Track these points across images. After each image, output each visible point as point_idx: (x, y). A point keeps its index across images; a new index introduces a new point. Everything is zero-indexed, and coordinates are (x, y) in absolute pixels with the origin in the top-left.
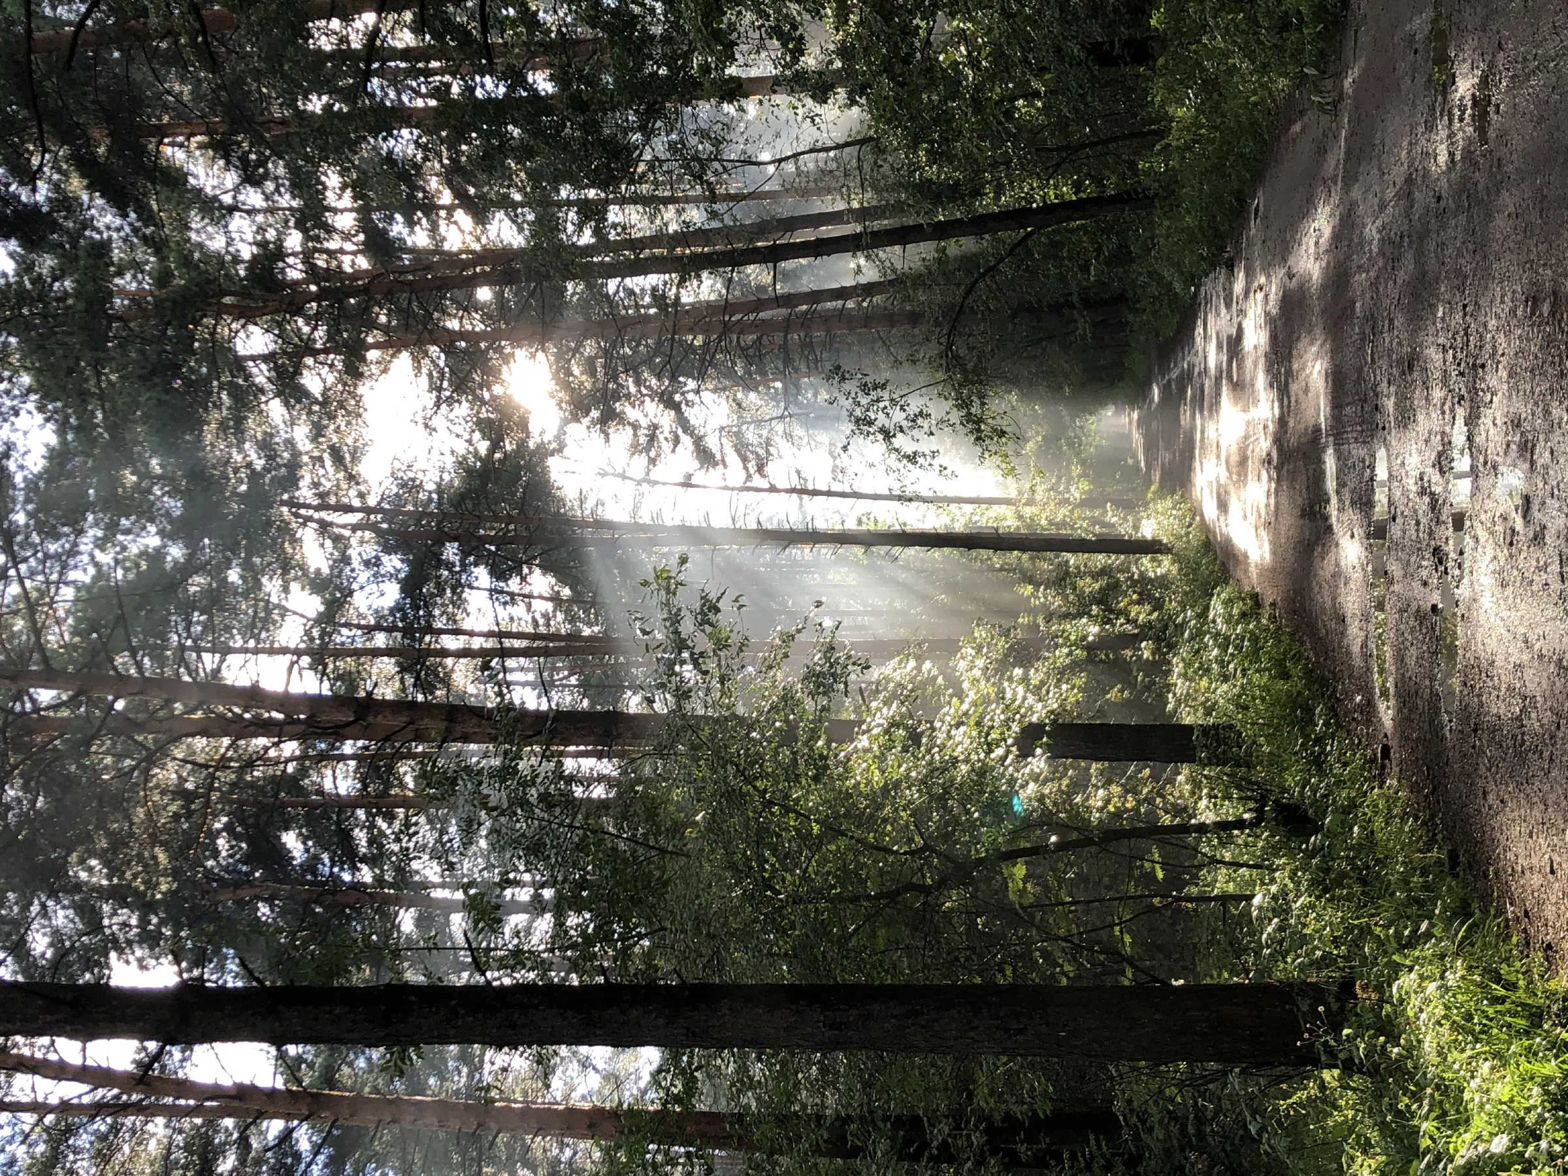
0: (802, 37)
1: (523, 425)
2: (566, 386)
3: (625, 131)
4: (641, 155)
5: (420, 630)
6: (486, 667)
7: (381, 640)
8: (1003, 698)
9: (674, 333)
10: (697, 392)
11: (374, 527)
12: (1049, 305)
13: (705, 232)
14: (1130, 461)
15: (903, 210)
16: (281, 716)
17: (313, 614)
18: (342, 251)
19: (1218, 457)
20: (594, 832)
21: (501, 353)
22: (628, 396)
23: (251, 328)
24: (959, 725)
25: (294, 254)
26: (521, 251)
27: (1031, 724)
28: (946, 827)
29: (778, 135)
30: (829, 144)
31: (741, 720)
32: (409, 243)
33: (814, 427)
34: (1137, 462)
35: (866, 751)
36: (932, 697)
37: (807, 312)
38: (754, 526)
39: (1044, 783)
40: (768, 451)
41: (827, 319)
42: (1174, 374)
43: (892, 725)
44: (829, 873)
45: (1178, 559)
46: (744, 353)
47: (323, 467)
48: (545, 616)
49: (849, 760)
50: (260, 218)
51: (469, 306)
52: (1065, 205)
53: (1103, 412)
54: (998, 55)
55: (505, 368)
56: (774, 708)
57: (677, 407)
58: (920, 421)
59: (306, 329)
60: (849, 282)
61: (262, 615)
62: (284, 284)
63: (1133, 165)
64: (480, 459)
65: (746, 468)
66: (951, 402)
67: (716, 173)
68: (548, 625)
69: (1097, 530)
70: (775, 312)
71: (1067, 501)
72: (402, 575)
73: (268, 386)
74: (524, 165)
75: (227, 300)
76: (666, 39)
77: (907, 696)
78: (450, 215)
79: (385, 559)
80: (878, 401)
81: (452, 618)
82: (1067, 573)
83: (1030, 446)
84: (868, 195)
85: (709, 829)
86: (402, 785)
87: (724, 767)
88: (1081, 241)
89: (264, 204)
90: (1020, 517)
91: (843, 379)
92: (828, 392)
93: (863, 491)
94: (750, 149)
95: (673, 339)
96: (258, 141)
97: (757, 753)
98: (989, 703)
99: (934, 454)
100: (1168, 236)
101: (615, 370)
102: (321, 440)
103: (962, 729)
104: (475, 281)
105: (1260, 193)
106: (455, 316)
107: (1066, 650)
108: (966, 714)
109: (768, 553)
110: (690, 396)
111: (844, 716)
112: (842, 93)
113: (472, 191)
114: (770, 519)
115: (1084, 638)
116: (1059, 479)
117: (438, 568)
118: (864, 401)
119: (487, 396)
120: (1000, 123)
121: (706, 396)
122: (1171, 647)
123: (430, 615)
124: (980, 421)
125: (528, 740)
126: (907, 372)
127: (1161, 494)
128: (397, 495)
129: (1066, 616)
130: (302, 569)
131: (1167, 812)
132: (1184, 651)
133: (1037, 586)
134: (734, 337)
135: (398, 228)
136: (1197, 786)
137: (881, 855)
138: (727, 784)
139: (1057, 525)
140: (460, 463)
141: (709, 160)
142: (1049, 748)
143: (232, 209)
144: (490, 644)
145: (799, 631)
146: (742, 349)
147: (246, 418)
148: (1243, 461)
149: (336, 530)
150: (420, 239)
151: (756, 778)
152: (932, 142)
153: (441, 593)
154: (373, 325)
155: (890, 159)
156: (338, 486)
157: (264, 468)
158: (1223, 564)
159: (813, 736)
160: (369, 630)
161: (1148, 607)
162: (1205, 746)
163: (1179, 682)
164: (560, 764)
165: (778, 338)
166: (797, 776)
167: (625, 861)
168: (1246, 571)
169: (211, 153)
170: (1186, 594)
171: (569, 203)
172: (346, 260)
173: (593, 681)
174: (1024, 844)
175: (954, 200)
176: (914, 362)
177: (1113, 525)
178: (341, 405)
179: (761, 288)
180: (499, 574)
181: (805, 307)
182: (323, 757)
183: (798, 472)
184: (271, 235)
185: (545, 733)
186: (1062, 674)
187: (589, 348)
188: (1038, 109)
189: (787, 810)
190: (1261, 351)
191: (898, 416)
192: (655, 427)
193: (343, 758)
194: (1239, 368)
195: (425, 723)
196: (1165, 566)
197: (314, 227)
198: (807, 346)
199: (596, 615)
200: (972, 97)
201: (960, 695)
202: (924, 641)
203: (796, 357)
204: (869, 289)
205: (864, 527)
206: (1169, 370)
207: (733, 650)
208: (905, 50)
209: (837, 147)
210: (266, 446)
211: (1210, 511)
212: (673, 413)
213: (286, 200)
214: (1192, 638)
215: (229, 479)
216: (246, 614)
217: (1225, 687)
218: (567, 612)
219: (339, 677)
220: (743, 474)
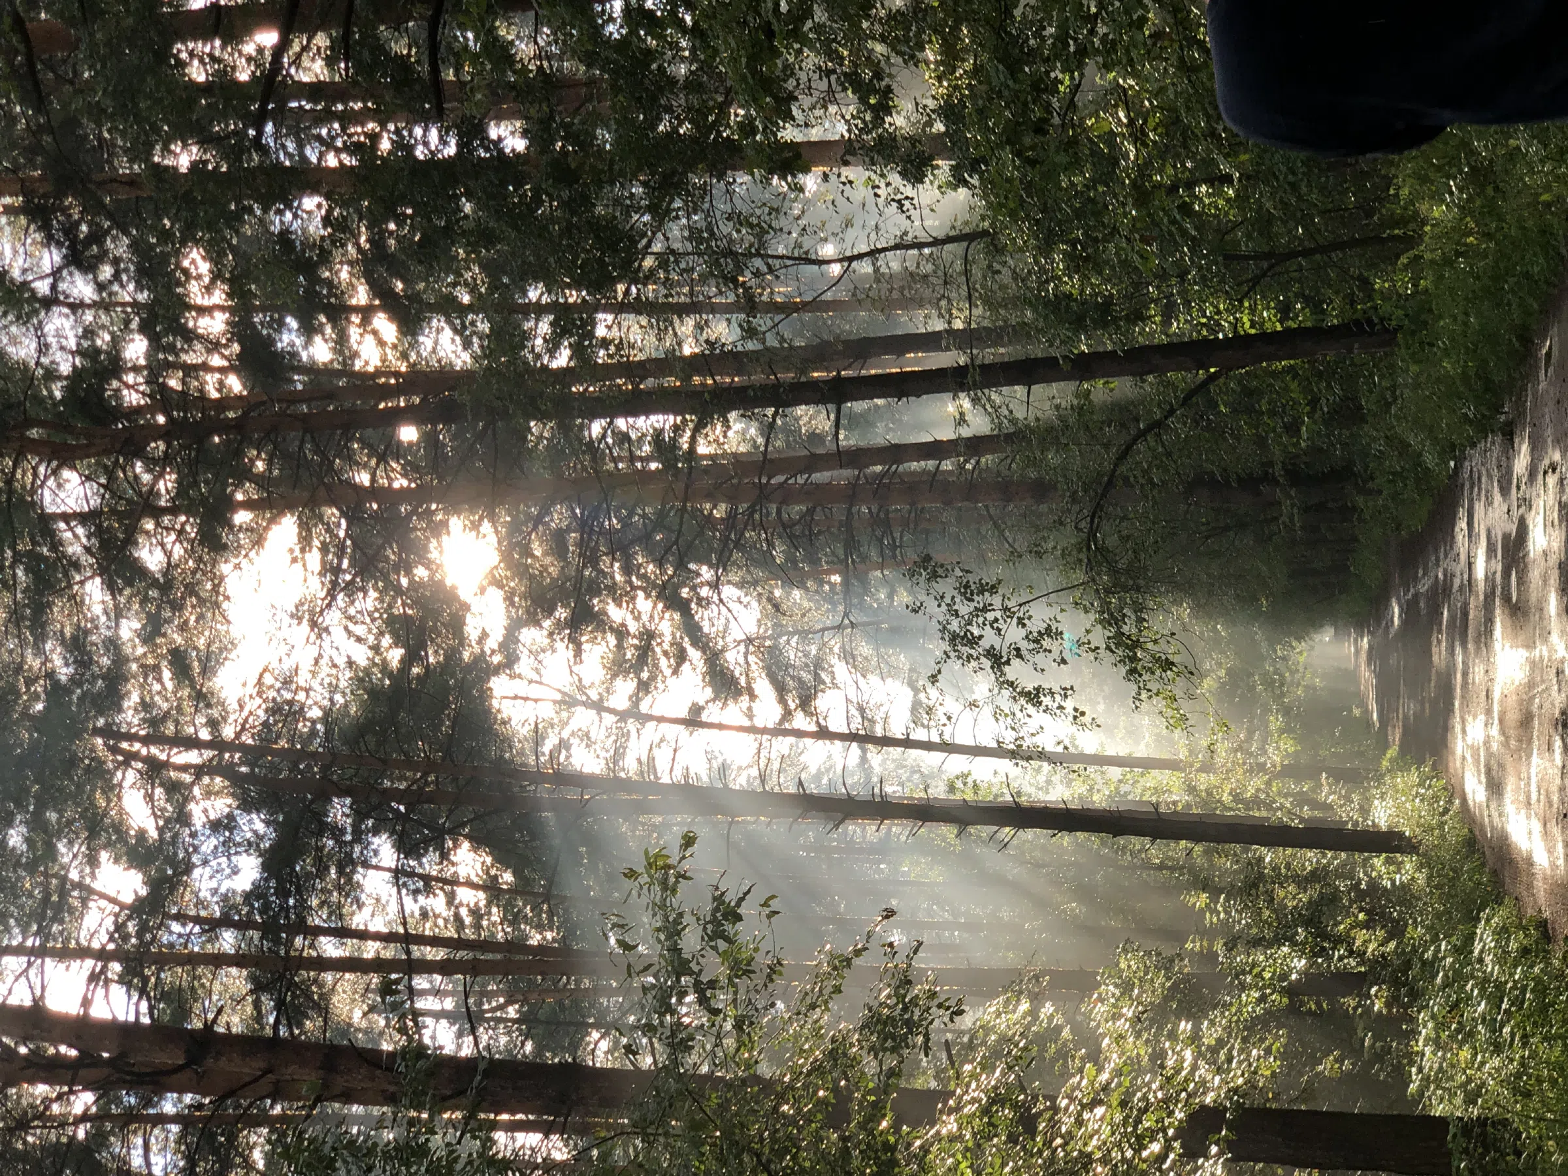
0: (889, 89)
1: (456, 626)
2: (521, 571)
3: (627, 211)
4: (648, 245)
5: (287, 928)
6: (386, 989)
7: (228, 940)
8: (1162, 1067)
9: (685, 500)
10: (715, 585)
11: (227, 772)
12: (1240, 480)
13: (735, 356)
14: (1357, 712)
15: (1028, 335)
16: (73, 1053)
17: (128, 898)
18: (205, 367)
19: (1489, 712)
21: (430, 521)
22: (612, 589)
23: (67, 474)
24: (1095, 1103)
25: (136, 369)
26: (466, 376)
27: (1203, 1107)
29: (849, 224)
30: (923, 237)
31: (768, 1086)
32: (304, 356)
33: (888, 644)
34: (1367, 712)
35: (952, 1139)
36: (1054, 1060)
37: (883, 475)
38: (792, 790)
40: (817, 677)
41: (914, 487)
42: (1424, 586)
43: (993, 1102)
45: (1426, 862)
46: (787, 529)
47: (160, 680)
48: (475, 913)
49: (927, 1152)
50: (89, 317)
51: (388, 451)
52: (1266, 337)
53: (1317, 637)
54: (1172, 124)
55: (433, 544)
56: (817, 1069)
57: (683, 607)
58: (1046, 642)
59: (146, 478)
60: (946, 434)
61: (55, 898)
62: (119, 412)
63: (1366, 284)
64: (391, 675)
65: (782, 700)
66: (1093, 616)
67: (757, 274)
68: (477, 926)
69: (1307, 812)
70: (836, 473)
71: (1261, 767)
72: (266, 844)
73: (87, 560)
74: (478, 253)
75: (34, 433)
76: (692, 85)
77: (1017, 1058)
78: (366, 322)
79: (242, 820)
80: (985, 609)
81: (336, 911)
82: (1261, 876)
83: (1208, 683)
84: (978, 312)
86: (247, 1164)
87: (738, 1156)
88: (1286, 389)
89: (96, 297)
90: (1192, 790)
91: (934, 576)
92: (910, 593)
93: (959, 740)
94: (807, 243)
95: (684, 509)
96: (93, 207)
97: (789, 1137)
98: (1140, 1072)
99: (1066, 692)
100: (1416, 387)
101: (596, 550)
102: (158, 640)
103: (1100, 1111)
104: (397, 416)
105: (1554, 331)
106: (365, 466)
107: (1256, 995)
108: (1105, 1088)
109: (812, 830)
110: (704, 592)
111: (919, 1083)
112: (944, 165)
113: (399, 286)
114: (818, 777)
115: (1284, 976)
116: (1250, 733)
117: (319, 834)
118: (964, 609)
119: (404, 582)
120: (1173, 222)
121: (728, 591)
122: (1416, 995)
123: (303, 906)
124: (1137, 644)
125: (441, 1103)
126: (1031, 571)
127: (1403, 763)
128: (265, 724)
129: (1257, 942)
130: (118, 831)
132: (1436, 1004)
133: (1215, 892)
134: (773, 508)
135: (289, 337)
139: (1242, 801)
140: (361, 680)
141: (749, 255)
142: (1229, 1145)
143: (49, 303)
144: (391, 951)
145: (858, 953)
146: (784, 526)
147: (50, 605)
148: (1526, 721)
149: (173, 774)
150: (321, 351)
152: (1073, 243)
153: (322, 872)
154: (244, 474)
155: (1011, 262)
156: (179, 709)
157: (72, 679)
158: (1495, 873)
159: (875, 1112)
160: (212, 926)
161: (1381, 933)
162: (1466, 1151)
163: (1428, 1050)
164: (489, 1142)
165: (838, 511)
168: (1530, 886)
169: (23, 220)
170: (1438, 915)
171: (539, 310)
172: (211, 380)
173: (542, 1015)
175: (1105, 325)
176: (1039, 555)
177: (1330, 807)
178: (191, 589)
179: (815, 437)
180: (407, 846)
181: (879, 468)
182: (130, 1119)
183: (862, 710)
184: (103, 340)
185: (471, 1094)
186: (1253, 1029)
187: (559, 517)
188: (1228, 200)
190: (1554, 560)
191: (1014, 634)
192: (648, 636)
193: (160, 1120)
194: (1521, 581)
195: (291, 1071)
196: (1409, 871)
197: (167, 332)
198: (882, 523)
199: (551, 914)
200: (1134, 183)
201: (1096, 1057)
202: (1043, 973)
203: (864, 539)
204: (975, 445)
205: (958, 796)
206: (1416, 579)
207: (759, 979)
208: (1037, 113)
209: (936, 242)
210: (77, 646)
211: (1475, 790)
212: (677, 616)
213: (127, 292)
214: (1446, 984)
215: (18, 695)
216: (30, 895)
217: (1496, 1062)
218: (507, 908)
219: (164, 996)
220: (778, 711)
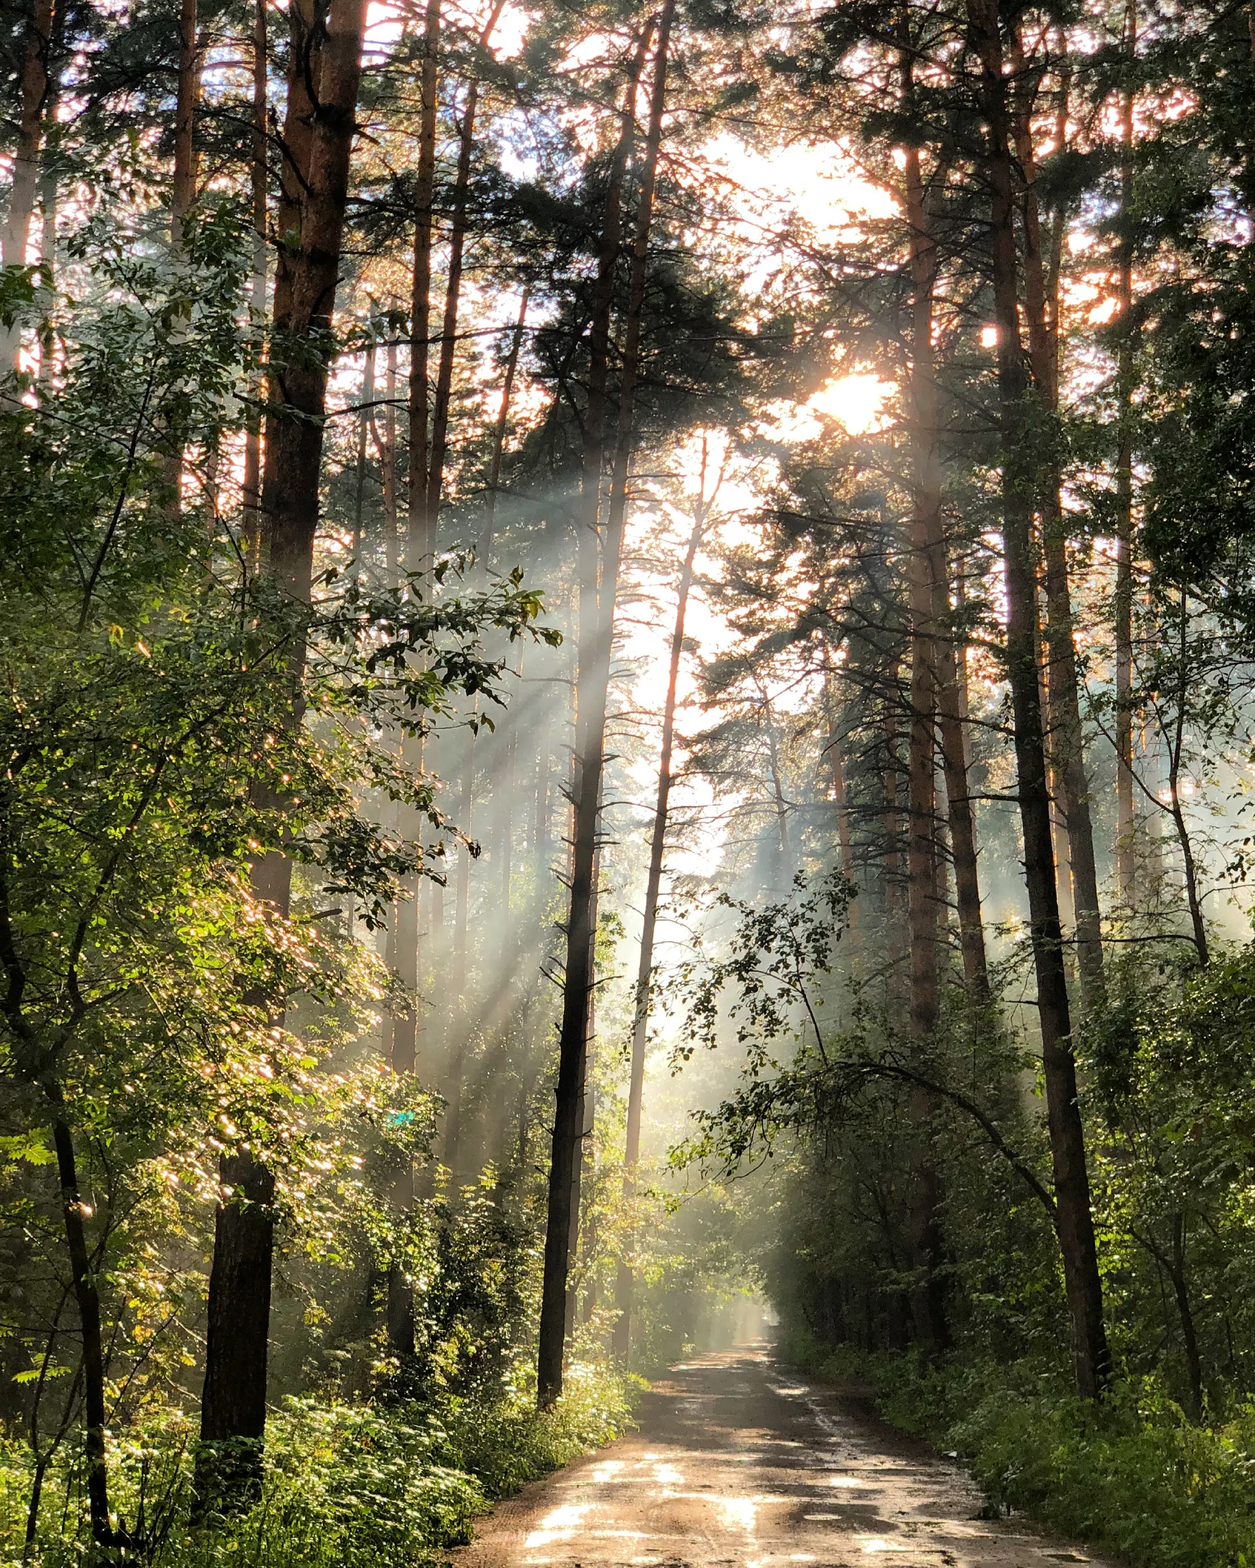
1: (782, 390)
2: (840, 459)
3: (1231, 572)
4: (1193, 595)
5: (461, 212)
6: (396, 318)
7: (448, 149)
8: (314, 1138)
9: (915, 634)
10: (825, 666)
11: (625, 147)
12: (936, 1227)
13: (1072, 688)
14: (687, 1348)
15: (1093, 1003)
17: (493, 41)
18: (1063, 117)
19: (688, 1488)
20: (124, 481)
21: (895, 360)
22: (821, 556)
24: (277, 1068)
25: (1062, 41)
26: (1051, 399)
27: (272, 1180)
28: (112, 1039)
29: (1215, 810)
30: (1200, 891)
31: (294, 719)
32: (1074, 223)
33: (761, 850)
34: (688, 1358)
35: (239, 916)
36: (320, 1024)
37: (942, 846)
38: (607, 748)
39: (178, 1196)
40: (726, 775)
41: (930, 877)
42: (823, 1422)
43: (277, 959)
44: (45, 852)
45: (529, 1418)
46: (882, 743)
47: (725, 72)
48: (477, 411)
49: (224, 889)
51: (971, 315)
52: (1091, 1256)
53: (767, 1307)
55: (870, 365)
56: (311, 774)
57: (801, 632)
58: (762, 1019)
59: (943, 54)
60: (987, 914)
62: (1013, 24)
63: (1148, 1366)
64: (728, 320)
65: (701, 737)
66: (790, 1069)
67: (1161, 712)
68: (462, 414)
69: (582, 1293)
70: (945, 796)
71: (629, 1247)
72: (549, 189)
74: (1185, 411)
77: (322, 985)
78: (1112, 289)
79: (575, 162)
80: (798, 954)
81: (478, 264)
82: (514, 1245)
83: (719, 1192)
84: (1119, 949)
85: (121, 663)
86: (214, 172)
87: (220, 690)
88: (1034, 1279)
90: (606, 1173)
91: (834, 900)
92: (818, 875)
93: (657, 926)
94: (1195, 766)
95: (906, 633)
97: (240, 744)
98: (309, 1115)
99: (710, 1040)
100: (1037, 1418)
101: (863, 538)
102: (767, 70)
103: (268, 1071)
104: (1008, 321)
106: (955, 291)
107: (390, 1238)
108: (292, 1077)
109: (563, 769)
110: (818, 655)
111: (296, 881)
113: (1151, 325)
114: (620, 775)
115: (408, 1266)
116: (666, 1235)
117: (560, 245)
118: (799, 932)
119: (829, 334)
120: (1217, 1161)
121: (818, 681)
122: (390, 1404)
123: (485, 227)
124: (760, 1115)
125: (277, 376)
126: (839, 1004)
127: (633, 1395)
128: (677, 185)
129: (444, 1238)
130: (564, 29)
131: (123, 1391)
132: (380, 1426)
133: (494, 1195)
134: (908, 729)
135: (1096, 207)
136: (167, 1439)
137: (71, 934)
138: (193, 694)
139: (593, 1228)
140: (723, 288)
141: (1182, 703)
142: (234, 1208)
144: (435, 322)
145: (433, 817)
146: (888, 741)
148: (678, 1527)
149: (624, 87)
150: (1078, 241)
151: (199, 741)
152: (1194, 1052)
153: (520, 248)
154: (946, 159)
155: (1173, 985)
156: (694, 93)
158: (518, 1491)
159: (268, 836)
160: (464, 132)
161: (454, 1370)
162: (228, 1455)
163: (332, 1417)
164: (236, 426)
165: (903, 799)
166: (202, 807)
167: (75, 527)
168: (504, 1527)
170: (472, 1430)
171: (1124, 478)
172: (1048, 122)
173: (369, 482)
174: (80, 1163)
175: (1104, 1085)
176: (856, 1013)
177: (587, 1318)
178: (823, 104)
179: (983, 773)
180: (547, 339)
181: (950, 841)
182: (262, 47)
183: (691, 822)
186: (354, 1234)
187: (899, 499)
188: (1241, 1220)
189: (148, 789)
190: (850, 1559)
191: (772, 986)
192: (771, 595)
193: (260, 79)
194: (827, 1524)
195: (311, 217)
196: (518, 1399)
197: (1102, 74)
198: (891, 845)
199: (475, 491)
201: (324, 1067)
202: (412, 1014)
203: (874, 825)
204: (975, 945)
205: (599, 925)
206: (827, 1413)
207: (405, 712)
209: (1195, 905)
211: (605, 1471)
212: (792, 625)
213: (1146, 31)
214: (401, 1437)
217: (320, 1488)
218: (482, 446)
219: (389, 82)
220: (691, 733)
